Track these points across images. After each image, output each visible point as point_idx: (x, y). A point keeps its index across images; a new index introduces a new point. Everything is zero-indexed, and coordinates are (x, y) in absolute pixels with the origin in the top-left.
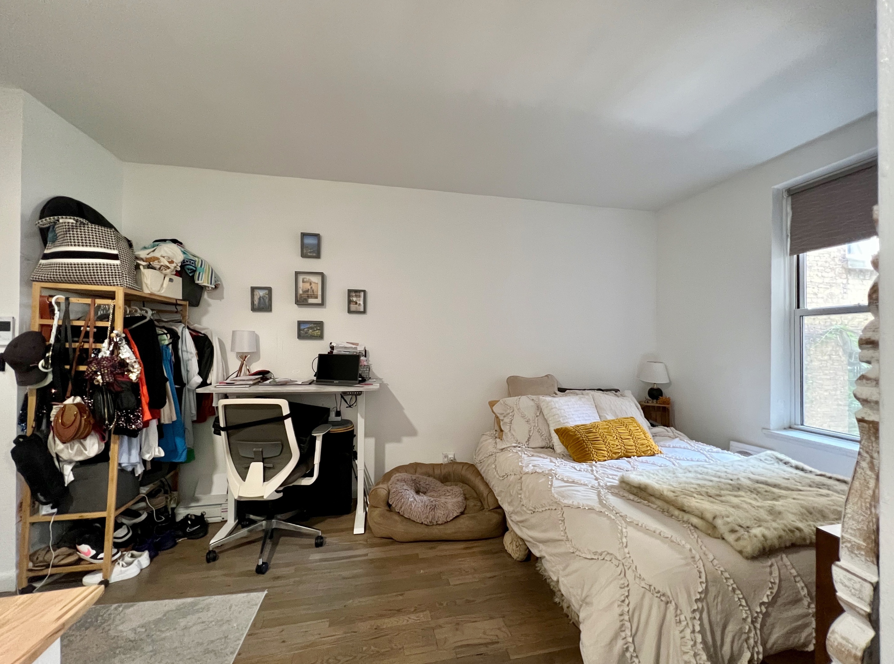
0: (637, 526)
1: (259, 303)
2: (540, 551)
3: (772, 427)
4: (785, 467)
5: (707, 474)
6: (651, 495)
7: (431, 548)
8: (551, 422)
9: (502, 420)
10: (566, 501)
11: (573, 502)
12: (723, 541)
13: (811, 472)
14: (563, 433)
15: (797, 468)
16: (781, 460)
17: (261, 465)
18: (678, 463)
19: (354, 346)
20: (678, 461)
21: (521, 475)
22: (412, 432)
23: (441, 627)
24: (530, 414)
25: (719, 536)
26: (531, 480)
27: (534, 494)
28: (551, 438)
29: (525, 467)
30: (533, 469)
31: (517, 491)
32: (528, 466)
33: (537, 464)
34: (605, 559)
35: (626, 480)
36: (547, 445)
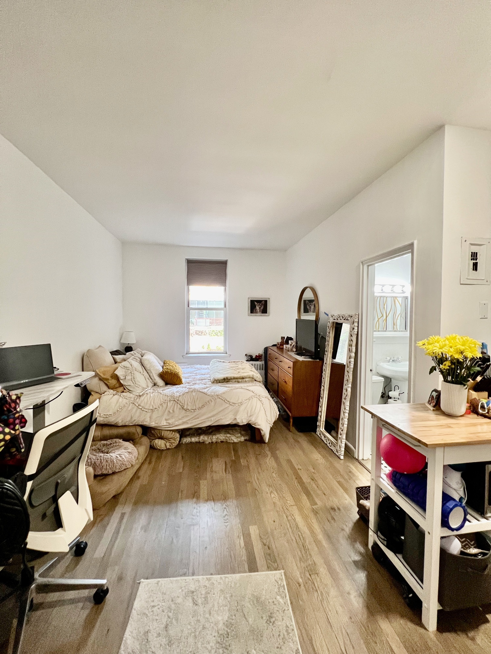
3: (185, 354)
9: (124, 379)
14: (166, 374)
26: (186, 397)
27: (198, 401)
28: (155, 379)
29: (174, 395)
30: (181, 393)
31: (177, 408)
32: (174, 393)
33: (176, 391)
34: (252, 398)
35: (216, 379)
36: (153, 385)
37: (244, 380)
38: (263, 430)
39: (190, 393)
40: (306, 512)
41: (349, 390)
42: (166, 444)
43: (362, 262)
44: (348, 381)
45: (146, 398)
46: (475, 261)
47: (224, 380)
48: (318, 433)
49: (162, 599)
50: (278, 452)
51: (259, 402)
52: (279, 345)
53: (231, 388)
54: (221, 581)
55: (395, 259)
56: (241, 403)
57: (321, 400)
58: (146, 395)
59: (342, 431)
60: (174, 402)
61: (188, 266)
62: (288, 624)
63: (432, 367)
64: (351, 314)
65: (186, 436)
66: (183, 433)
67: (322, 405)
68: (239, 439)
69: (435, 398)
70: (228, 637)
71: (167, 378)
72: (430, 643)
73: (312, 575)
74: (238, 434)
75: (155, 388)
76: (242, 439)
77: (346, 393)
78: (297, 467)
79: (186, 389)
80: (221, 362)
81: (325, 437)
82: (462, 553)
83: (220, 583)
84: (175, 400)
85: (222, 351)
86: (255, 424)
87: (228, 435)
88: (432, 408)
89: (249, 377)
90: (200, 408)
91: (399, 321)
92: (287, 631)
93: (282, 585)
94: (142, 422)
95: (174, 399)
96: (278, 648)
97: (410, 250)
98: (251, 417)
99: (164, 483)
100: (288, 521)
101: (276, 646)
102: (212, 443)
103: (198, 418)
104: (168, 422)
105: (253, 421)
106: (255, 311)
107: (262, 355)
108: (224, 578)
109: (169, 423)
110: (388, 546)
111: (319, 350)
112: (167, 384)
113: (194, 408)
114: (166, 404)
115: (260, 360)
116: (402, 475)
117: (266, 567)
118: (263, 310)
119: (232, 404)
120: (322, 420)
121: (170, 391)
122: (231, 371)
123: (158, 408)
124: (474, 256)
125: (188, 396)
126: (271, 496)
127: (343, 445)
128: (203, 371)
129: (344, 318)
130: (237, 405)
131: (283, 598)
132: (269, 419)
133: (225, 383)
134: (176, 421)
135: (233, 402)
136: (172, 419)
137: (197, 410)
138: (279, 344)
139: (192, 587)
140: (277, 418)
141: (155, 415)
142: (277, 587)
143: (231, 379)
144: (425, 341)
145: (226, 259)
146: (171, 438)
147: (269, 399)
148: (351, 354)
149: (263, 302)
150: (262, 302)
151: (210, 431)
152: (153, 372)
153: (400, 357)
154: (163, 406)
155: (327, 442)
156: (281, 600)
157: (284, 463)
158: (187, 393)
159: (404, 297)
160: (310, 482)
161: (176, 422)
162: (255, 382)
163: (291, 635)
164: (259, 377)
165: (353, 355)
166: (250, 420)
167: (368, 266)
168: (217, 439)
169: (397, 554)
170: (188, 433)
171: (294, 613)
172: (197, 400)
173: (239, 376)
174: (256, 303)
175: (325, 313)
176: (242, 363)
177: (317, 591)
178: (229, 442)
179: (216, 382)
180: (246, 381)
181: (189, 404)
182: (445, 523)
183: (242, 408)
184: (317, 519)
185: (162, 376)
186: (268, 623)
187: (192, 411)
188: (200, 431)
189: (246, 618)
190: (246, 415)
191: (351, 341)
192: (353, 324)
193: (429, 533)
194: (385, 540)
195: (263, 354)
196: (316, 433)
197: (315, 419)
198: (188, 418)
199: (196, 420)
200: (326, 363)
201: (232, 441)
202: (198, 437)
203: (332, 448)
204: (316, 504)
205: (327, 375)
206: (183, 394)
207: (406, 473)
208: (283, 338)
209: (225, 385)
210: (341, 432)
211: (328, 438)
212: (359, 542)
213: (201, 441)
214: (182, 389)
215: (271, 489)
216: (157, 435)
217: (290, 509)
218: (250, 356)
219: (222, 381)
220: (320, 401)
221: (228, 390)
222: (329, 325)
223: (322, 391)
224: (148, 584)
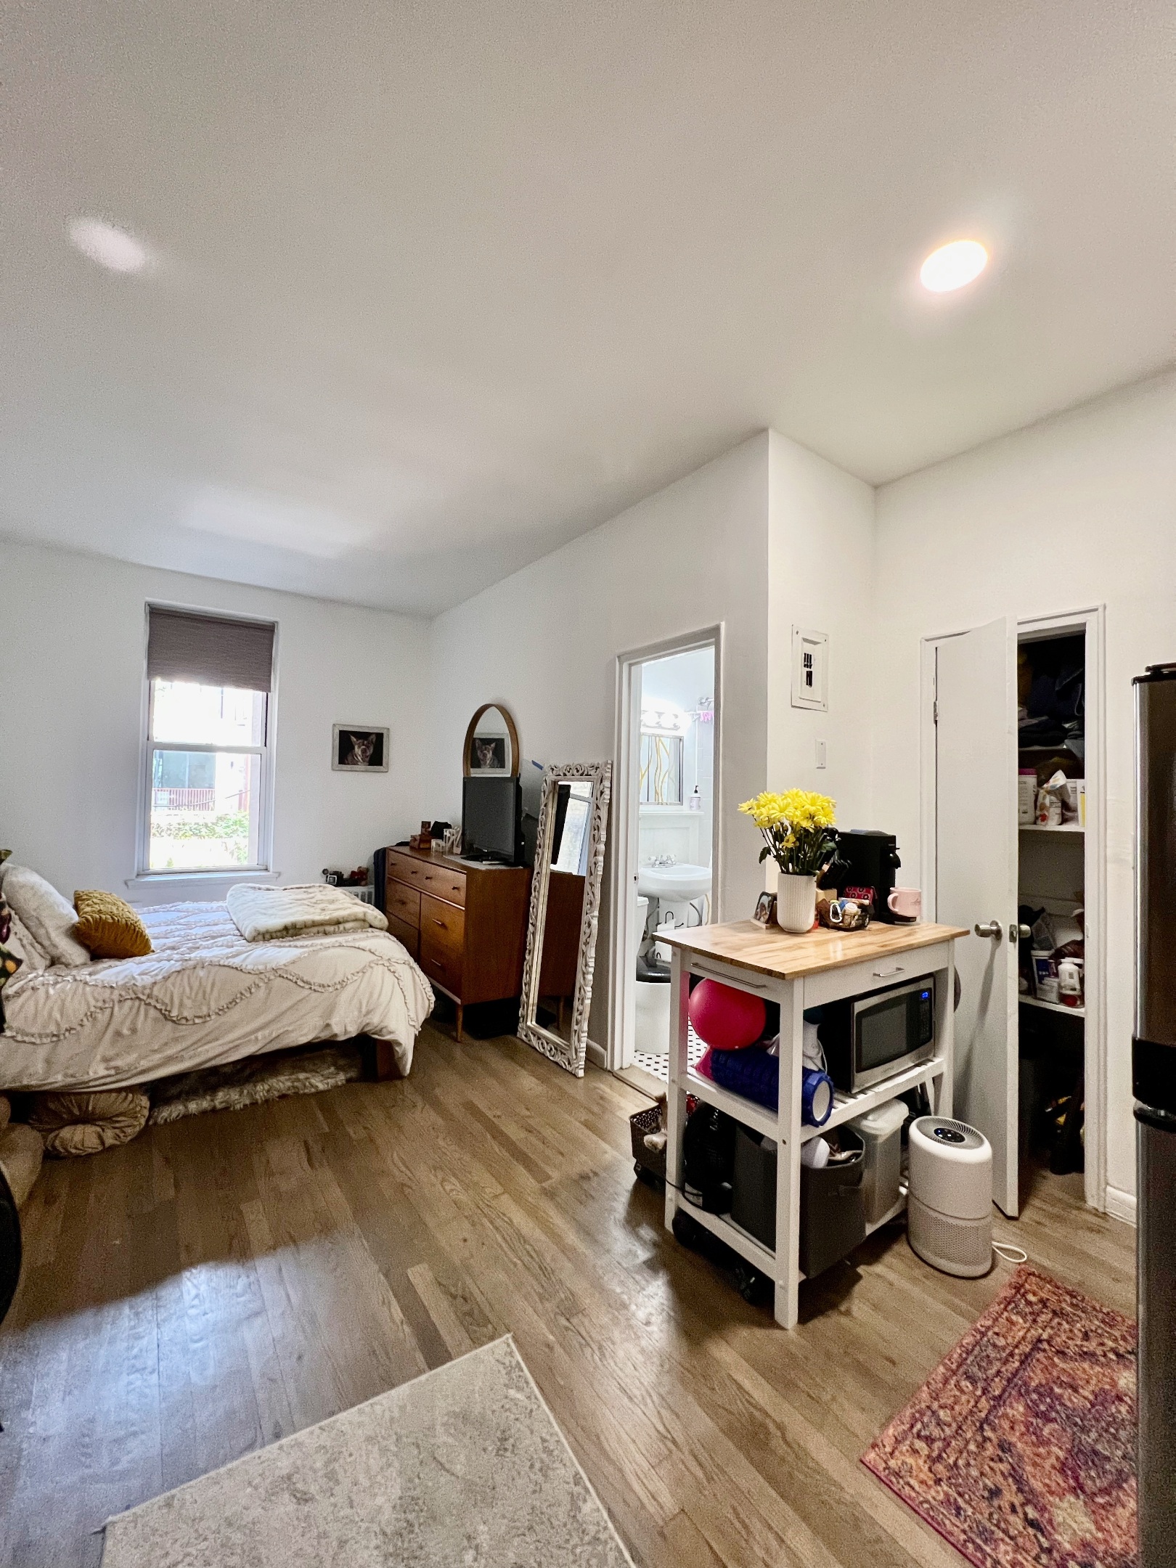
26: (177, 985)
27: (215, 993)
28: (55, 946)
29: (133, 982)
30: (156, 975)
31: (146, 1021)
32: (134, 978)
33: (139, 971)
34: (372, 967)
35: (262, 929)
36: (48, 963)
37: (341, 927)
38: (399, 1044)
39: (187, 972)
40: (530, 1199)
41: (595, 922)
42: (104, 1135)
43: (619, 657)
44: (591, 904)
45: (32, 1003)
46: (809, 670)
47: (285, 933)
48: (521, 1034)
49: (194, 1535)
50: (438, 1091)
51: (389, 976)
52: (417, 843)
53: (311, 949)
54: (363, 1418)
55: (679, 655)
56: (343, 984)
57: (527, 957)
58: (29, 993)
59: (581, 1014)
60: (137, 1003)
61: (150, 623)
62: (544, 1435)
63: (764, 849)
64: (596, 763)
65: (168, 1101)
66: (160, 1091)
67: (531, 967)
68: (331, 1081)
69: (767, 906)
70: (412, 1532)
71: (102, 939)
72: (793, 1349)
73: (571, 1320)
74: (329, 1068)
75: (58, 969)
76: (341, 1078)
77: (588, 931)
78: (489, 1114)
79: (172, 962)
80: (260, 889)
81: (539, 1039)
82: (830, 1162)
83: (360, 1425)
84: (138, 997)
85: (254, 864)
86: (381, 1030)
87: (302, 1076)
88: (764, 926)
89: (353, 918)
90: (221, 1011)
91: (665, 785)
92: (547, 1450)
93: (514, 1363)
94: (14, 1081)
95: (135, 994)
96: (534, 1492)
97: (713, 640)
98: (370, 1016)
99: (117, 1242)
100: (497, 1229)
101: (529, 1490)
102: (254, 1104)
103: (217, 1039)
104: (113, 1064)
105: (375, 1025)
106: (350, 758)
107: (368, 870)
108: (367, 1410)
109: (116, 1068)
110: (706, 1207)
111: (523, 843)
112: (97, 955)
113: (205, 1011)
114: (108, 1012)
115: (363, 883)
116: (731, 1054)
117: (468, 1341)
118: (372, 756)
119: (317, 988)
120: (531, 1001)
121: (118, 973)
122: (300, 908)
123: (79, 1028)
124: (808, 660)
125: (182, 980)
126: (444, 1189)
127: (584, 1045)
128: (211, 917)
129: (581, 772)
130: (331, 989)
131: (519, 1389)
132: (413, 1015)
133: (291, 939)
134: (141, 1058)
135: (322, 983)
136: (128, 1053)
137: (213, 1017)
138: (418, 838)
139: (284, 1465)
140: (431, 1010)
141: (64, 1051)
142: (504, 1372)
143: (306, 927)
144: (752, 802)
145: (272, 619)
146: (121, 1114)
147: (411, 968)
148: (598, 846)
149: (373, 737)
150: (371, 739)
151: (248, 1072)
152: (47, 923)
153: (672, 856)
154: (95, 1019)
155: (544, 1048)
156: (519, 1396)
157: (458, 1113)
158: (179, 972)
159: (676, 737)
160: (526, 1138)
161: (142, 1063)
162: (370, 930)
163: (556, 1453)
164: (379, 917)
165: (602, 847)
166: (368, 1024)
167: (630, 665)
168: (268, 1091)
169: (723, 1217)
170: (174, 1091)
171: (552, 1409)
172: (212, 990)
173: (327, 918)
174: (353, 739)
175: (534, 763)
176: (321, 889)
177: (588, 1345)
178: (305, 1094)
179: (261, 937)
180: (346, 931)
181: (188, 1003)
182: (807, 1118)
183: (345, 995)
184: (558, 1206)
185: (79, 934)
186: (502, 1456)
187: (197, 1021)
188: (213, 1080)
189: (448, 1471)
190: (356, 1013)
191: (598, 820)
192: (601, 782)
193: (784, 1142)
194: (700, 1195)
195: (372, 868)
196: (516, 1034)
197: (514, 1002)
198: (184, 1045)
199: (210, 1045)
200: (538, 873)
201: (313, 1090)
202: (208, 1098)
203: (558, 1059)
204: (549, 1178)
205: (541, 900)
206: (166, 979)
207: (737, 1047)
208: (425, 825)
209: (291, 943)
210: (579, 1017)
211: (545, 1038)
212: (647, 1224)
213: (219, 1106)
214: (158, 965)
215: (440, 1175)
216: (70, 1112)
217: (494, 1203)
218: (335, 873)
219: (279, 934)
220: (525, 959)
221: (305, 953)
222: (546, 787)
223: (530, 936)
224: (135, 1522)
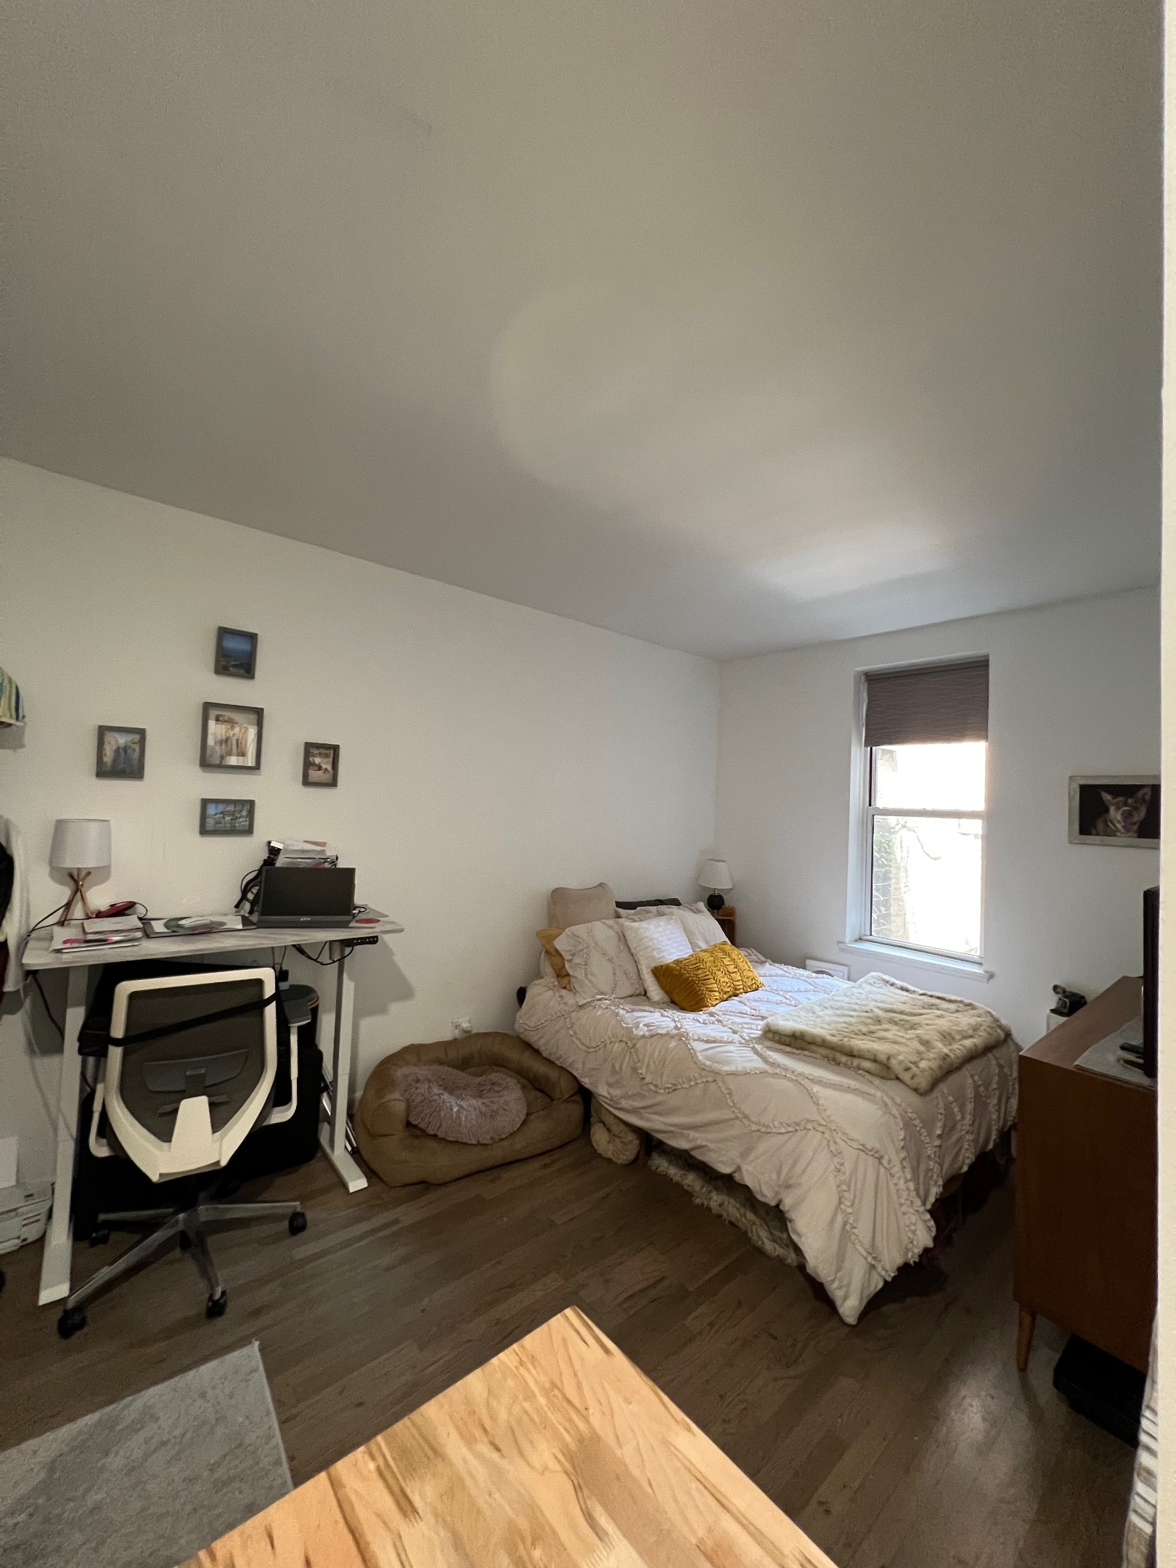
0: (819, 1082)
1: (115, 760)
2: (689, 1141)
3: (847, 941)
4: (892, 989)
5: (842, 1008)
6: (810, 1043)
7: (493, 1181)
8: (641, 958)
9: (570, 961)
10: (726, 1068)
11: (737, 1067)
12: (897, 1082)
13: (914, 992)
14: (664, 974)
15: (902, 989)
16: (887, 982)
17: (203, 1100)
18: (791, 996)
19: (318, 848)
20: (789, 994)
21: (631, 1042)
22: (406, 992)
23: (584, 1286)
24: (611, 947)
25: (893, 1077)
32: (638, 1027)
34: (807, 1129)
36: (640, 992)
51: (824, 1154)
56: (767, 1129)
65: (654, 1153)
95: (629, 1040)
104: (610, 1091)
106: (1100, 826)
109: (611, 1096)
114: (612, 1045)
118: (1143, 822)
121: (640, 1018)
123: (597, 1049)
132: (863, 1239)
133: (791, 1050)
134: (622, 1097)
136: (618, 1087)
137: (661, 1090)
145: (981, 652)
149: (1147, 790)
150: (1140, 794)
154: (605, 1047)
161: (624, 1102)
168: (720, 1206)
172: (669, 1063)
174: (1107, 797)
185: (656, 976)
213: (686, 1187)
218: (1071, 996)
